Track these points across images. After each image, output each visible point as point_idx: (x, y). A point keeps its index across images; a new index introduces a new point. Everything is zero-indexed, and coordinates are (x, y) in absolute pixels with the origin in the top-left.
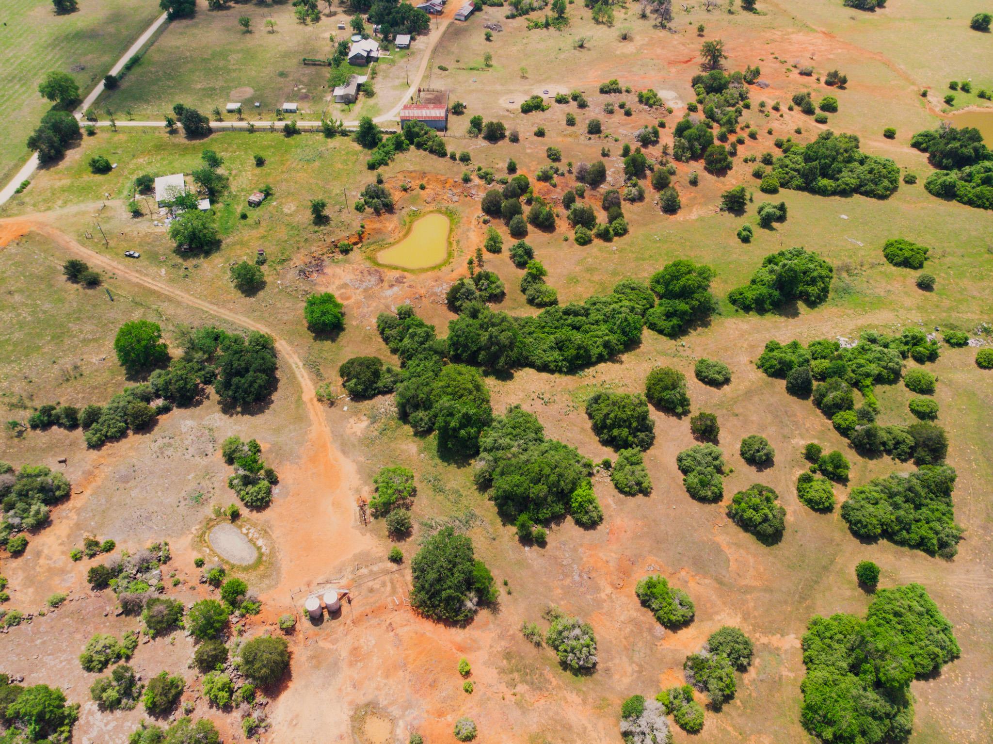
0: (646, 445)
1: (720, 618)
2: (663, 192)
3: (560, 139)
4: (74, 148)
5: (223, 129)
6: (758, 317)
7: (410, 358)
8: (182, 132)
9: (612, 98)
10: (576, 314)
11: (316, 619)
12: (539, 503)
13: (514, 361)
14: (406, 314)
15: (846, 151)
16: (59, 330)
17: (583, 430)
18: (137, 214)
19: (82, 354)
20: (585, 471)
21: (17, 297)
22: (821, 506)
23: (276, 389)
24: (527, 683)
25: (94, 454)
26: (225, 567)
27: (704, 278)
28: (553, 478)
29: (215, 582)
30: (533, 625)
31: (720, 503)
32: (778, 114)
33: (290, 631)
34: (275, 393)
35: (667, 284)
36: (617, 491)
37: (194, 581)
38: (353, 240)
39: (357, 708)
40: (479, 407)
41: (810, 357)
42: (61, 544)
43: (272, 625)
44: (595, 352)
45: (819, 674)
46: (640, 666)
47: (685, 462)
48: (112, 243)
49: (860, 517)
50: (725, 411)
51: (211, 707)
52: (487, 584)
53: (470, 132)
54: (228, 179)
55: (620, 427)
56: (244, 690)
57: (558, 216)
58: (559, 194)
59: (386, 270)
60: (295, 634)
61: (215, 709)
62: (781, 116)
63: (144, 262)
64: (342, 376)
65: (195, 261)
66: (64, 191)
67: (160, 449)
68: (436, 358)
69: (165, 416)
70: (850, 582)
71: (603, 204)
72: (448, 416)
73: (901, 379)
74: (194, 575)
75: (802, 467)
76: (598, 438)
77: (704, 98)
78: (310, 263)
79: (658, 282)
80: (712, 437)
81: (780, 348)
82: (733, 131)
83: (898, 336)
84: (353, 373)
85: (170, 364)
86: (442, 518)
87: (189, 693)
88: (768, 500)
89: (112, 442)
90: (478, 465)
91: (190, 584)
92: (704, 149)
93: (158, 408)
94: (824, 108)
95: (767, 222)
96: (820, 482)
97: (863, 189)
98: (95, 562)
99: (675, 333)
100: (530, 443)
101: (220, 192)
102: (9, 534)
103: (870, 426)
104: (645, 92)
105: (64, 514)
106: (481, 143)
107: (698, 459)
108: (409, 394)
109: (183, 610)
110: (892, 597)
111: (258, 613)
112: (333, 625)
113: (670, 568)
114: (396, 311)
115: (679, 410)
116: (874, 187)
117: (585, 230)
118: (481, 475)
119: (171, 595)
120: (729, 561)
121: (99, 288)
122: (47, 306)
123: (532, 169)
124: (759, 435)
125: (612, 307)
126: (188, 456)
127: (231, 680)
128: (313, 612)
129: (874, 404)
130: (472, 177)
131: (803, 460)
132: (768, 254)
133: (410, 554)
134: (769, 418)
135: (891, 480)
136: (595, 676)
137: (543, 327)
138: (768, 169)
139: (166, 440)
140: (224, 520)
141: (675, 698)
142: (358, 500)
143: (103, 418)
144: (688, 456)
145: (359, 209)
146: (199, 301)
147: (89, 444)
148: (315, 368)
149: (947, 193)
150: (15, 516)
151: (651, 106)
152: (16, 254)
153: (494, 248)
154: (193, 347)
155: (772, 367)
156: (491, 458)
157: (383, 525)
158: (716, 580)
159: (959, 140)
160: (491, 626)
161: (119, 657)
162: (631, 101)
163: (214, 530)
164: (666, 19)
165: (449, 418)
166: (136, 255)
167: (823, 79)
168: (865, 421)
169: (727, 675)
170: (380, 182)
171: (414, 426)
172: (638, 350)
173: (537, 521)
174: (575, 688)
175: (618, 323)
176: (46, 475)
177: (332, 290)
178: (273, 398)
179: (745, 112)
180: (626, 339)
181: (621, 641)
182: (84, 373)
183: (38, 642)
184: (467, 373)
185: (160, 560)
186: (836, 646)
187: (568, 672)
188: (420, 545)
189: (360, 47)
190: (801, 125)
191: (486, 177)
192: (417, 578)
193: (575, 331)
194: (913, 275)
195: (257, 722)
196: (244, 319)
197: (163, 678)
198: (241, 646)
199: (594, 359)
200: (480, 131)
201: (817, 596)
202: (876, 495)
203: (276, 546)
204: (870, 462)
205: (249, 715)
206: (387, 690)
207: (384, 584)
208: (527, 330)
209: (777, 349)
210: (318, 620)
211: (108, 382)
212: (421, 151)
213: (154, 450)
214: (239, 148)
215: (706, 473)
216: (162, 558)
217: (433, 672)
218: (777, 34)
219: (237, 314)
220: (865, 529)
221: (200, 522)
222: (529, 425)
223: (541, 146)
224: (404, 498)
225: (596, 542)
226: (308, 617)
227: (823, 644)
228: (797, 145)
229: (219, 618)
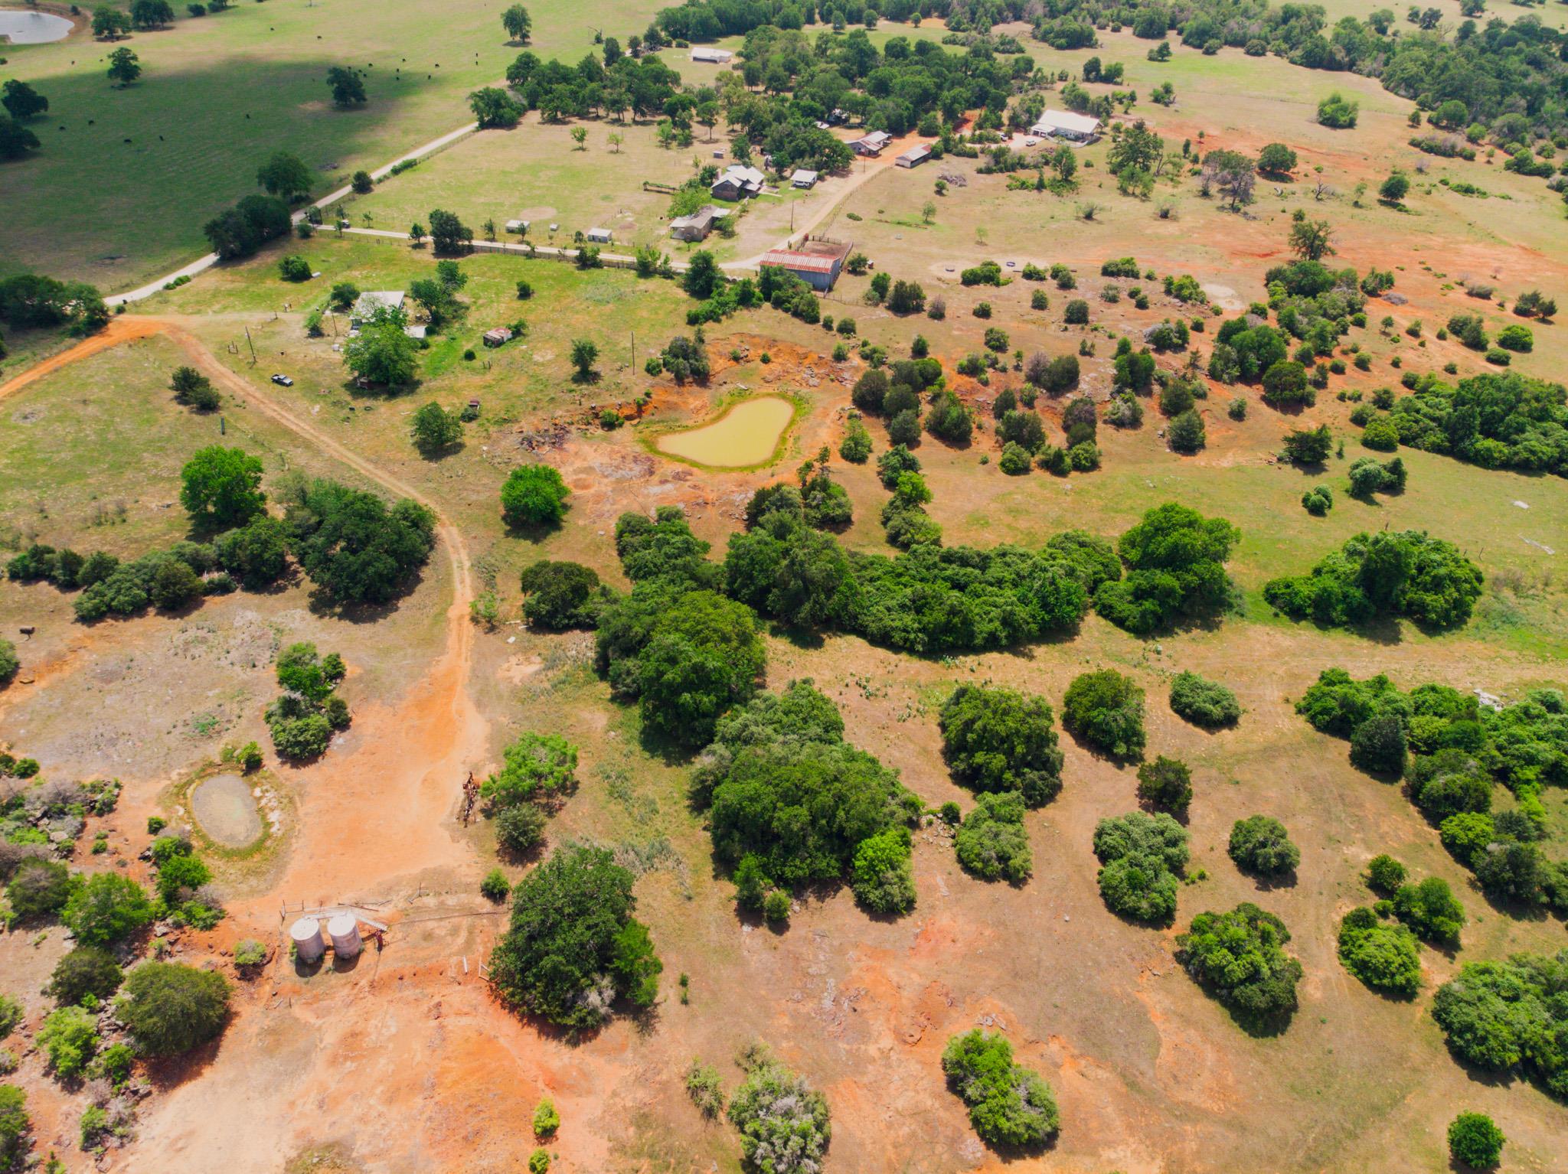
0: (1038, 797)
1: (1113, 1156)
2: (1175, 419)
3: (1014, 324)
4: (272, 249)
5: (491, 250)
6: (1317, 631)
7: (645, 577)
8: (431, 248)
9: (1123, 284)
10: (964, 561)
11: (307, 963)
13: (829, 617)
14: (668, 517)
15: (1536, 399)
16: (125, 459)
17: (926, 751)
18: (316, 332)
19: (140, 495)
20: (902, 814)
21: (91, 409)
22: (1386, 981)
23: (410, 593)
25: (81, 630)
26: (195, 842)
27: (1217, 541)
29: (162, 860)
31: (1165, 931)
32: (1416, 342)
33: (250, 972)
34: (407, 598)
35: (1146, 544)
36: (959, 866)
37: (131, 854)
38: (627, 412)
39: (308, 1148)
41: (1409, 709)
43: (224, 955)
44: (983, 628)
47: (1107, 839)
48: (261, 364)
49: (1473, 1019)
50: (1214, 772)
51: (46, 1074)
53: (868, 297)
54: (467, 308)
55: (991, 749)
56: (111, 1054)
57: (980, 427)
58: (989, 395)
59: (664, 460)
60: (259, 980)
61: (51, 1079)
62: (1422, 344)
63: (294, 393)
65: (369, 403)
66: (230, 295)
67: (187, 643)
69: (218, 599)
70: (1431, 1153)
71: (1064, 422)
74: (136, 843)
75: (1357, 899)
76: (948, 770)
77: (1283, 301)
78: (546, 431)
79: (1132, 543)
80: (1175, 807)
81: (1347, 682)
82: (1325, 353)
84: (540, 582)
85: (256, 523)
88: (1266, 938)
89: (116, 620)
90: (701, 763)
91: (122, 857)
92: (1263, 368)
93: (211, 582)
94: (1503, 343)
95: (1364, 488)
96: (1390, 933)
99: (1147, 628)
101: (448, 322)
103: (1520, 847)
104: (1176, 281)
106: (882, 313)
107: (1134, 835)
108: (617, 624)
111: (210, 927)
112: (333, 982)
113: (1029, 1030)
114: (655, 514)
115: (1121, 749)
117: (1021, 450)
119: (76, 865)
120: (1160, 1045)
121: (214, 416)
122: (126, 427)
123: (954, 354)
124: (1272, 817)
126: (224, 663)
127: (99, 1032)
128: (303, 945)
129: (1538, 814)
130: (849, 355)
131: (1363, 888)
134: (1304, 799)
135: (1555, 962)
137: (900, 575)
138: (1381, 414)
139: (200, 633)
140: (233, 769)
143: (116, 577)
144: (1117, 827)
145: (652, 370)
146: (350, 455)
147: (79, 613)
148: (488, 576)
151: (1184, 300)
152: (121, 358)
153: (855, 454)
154: (303, 504)
155: (1325, 711)
156: (728, 755)
157: (496, 831)
158: (1123, 1076)
160: (629, 1055)
162: (1153, 291)
164: (1241, 201)
166: (287, 381)
167: (1510, 307)
168: (1511, 836)
170: (699, 340)
171: (614, 685)
172: (1068, 645)
173: (781, 881)
175: (1036, 585)
177: (563, 469)
178: (401, 604)
179: (1353, 330)
180: (1047, 617)
182: (129, 521)
190: (1456, 360)
191: (872, 357)
192: (515, 926)
193: (953, 590)
195: (112, 1123)
199: (979, 641)
200: (882, 297)
201: (1348, 1164)
202: (1517, 982)
203: (298, 827)
204: (1516, 923)
205: (104, 1107)
206: (378, 1127)
207: (455, 931)
208: (868, 573)
209: (1341, 682)
210: (310, 966)
211: (158, 537)
212: (780, 313)
213: (176, 643)
214: (502, 274)
215: (1146, 864)
216: (98, 805)
217: (482, 1115)
218: (1437, 241)
219: (399, 480)
220: (1483, 1048)
221: (192, 765)
222: (817, 712)
223: (980, 329)
224: (550, 795)
225: (888, 946)
226: (295, 957)
228: (1444, 384)
229: (129, 912)
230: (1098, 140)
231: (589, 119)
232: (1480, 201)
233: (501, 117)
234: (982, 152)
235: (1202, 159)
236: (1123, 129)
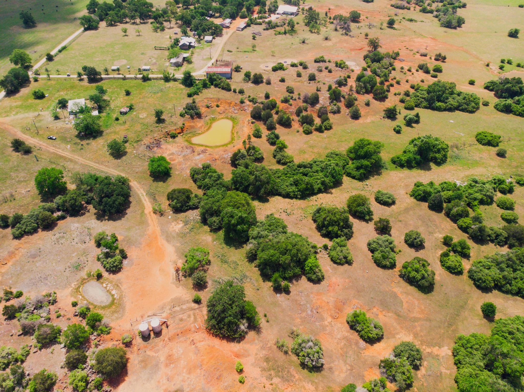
0: (349, 236)
1: (399, 336)
2: (351, 109)
3: (293, 83)
4: (25, 87)
5: (109, 78)
6: (409, 170)
7: (208, 189)
8: (86, 80)
9: (321, 64)
10: (305, 167)
11: (145, 337)
12: (285, 267)
13: (269, 192)
14: (206, 167)
15: (450, 88)
16: (4, 176)
17: (311, 229)
18: (57, 118)
19: (16, 189)
20: (313, 250)
22: (456, 271)
23: (129, 207)
24: (279, 377)
25: (16, 242)
26: (90, 306)
27: (377, 148)
28: (294, 251)
29: (83, 315)
30: (282, 340)
31: (394, 269)
32: (411, 73)
33: (128, 344)
34: (129, 209)
35: (356, 152)
36: (332, 262)
37: (70, 315)
38: (178, 131)
40: (249, 214)
41: (441, 190)
43: (117, 341)
44: (316, 187)
45: (466, 370)
46: (351, 366)
47: (372, 246)
48: (41, 132)
49: (481, 276)
50: (393, 219)
52: (254, 314)
53: (244, 80)
54: (109, 101)
55: (333, 225)
56: (95, 381)
57: (293, 120)
58: (294, 109)
59: (196, 147)
60: (132, 346)
62: (413, 74)
63: (58, 142)
64: (168, 200)
65: (88, 141)
66: (17, 108)
68: (224, 189)
69: (62, 221)
70: (478, 315)
71: (318, 115)
72: (230, 217)
73: (494, 202)
74: (70, 311)
75: (442, 249)
76: (319, 234)
77: (371, 65)
78: (153, 142)
79: (351, 152)
80: (387, 232)
81: (423, 185)
82: (387, 81)
83: (489, 180)
84: (174, 196)
85: (67, 193)
86: (226, 278)
87: (60, 384)
88: (424, 266)
89: (28, 236)
90: (249, 247)
91: (67, 317)
92: (372, 88)
93: (58, 216)
94: (435, 70)
95: (410, 123)
96: (454, 257)
97: (461, 108)
98: (9, 304)
99: (362, 178)
100: (280, 234)
101: (105, 107)
103: (481, 225)
104: (339, 62)
106: (250, 85)
107: (380, 243)
108: (207, 207)
109: (61, 332)
110: (506, 322)
111: (109, 333)
112: (156, 341)
113: (367, 307)
114: (201, 167)
115: (367, 217)
116: (466, 107)
117: (308, 126)
118: (250, 251)
119: (56, 323)
120: (403, 302)
121: (31, 155)
123: (278, 96)
124: (416, 230)
125: (325, 163)
127: (88, 375)
128: (143, 332)
129: (481, 214)
130: (245, 101)
131: (442, 245)
132: (411, 139)
133: (206, 298)
134: (420, 223)
135: (496, 256)
136: (322, 372)
137: (286, 174)
138: (408, 98)
139: (61, 235)
140: (92, 279)
141: (375, 386)
142: (175, 267)
143: (24, 221)
144: (374, 242)
145: (182, 115)
146: (88, 161)
147: (14, 236)
148: (153, 196)
149: (507, 110)
151: (342, 68)
153: (258, 135)
154: (81, 183)
155: (419, 195)
156: (256, 243)
157: (190, 281)
158: (396, 313)
159: (511, 83)
160: (256, 341)
161: (16, 361)
162: (332, 66)
163: (85, 285)
164: (348, 31)
165: (230, 219)
166: (54, 138)
167: (433, 58)
168: (477, 223)
169: (408, 370)
170: (194, 102)
171: (210, 226)
172: (341, 187)
173: (285, 278)
174: (310, 380)
175: (329, 171)
177: (165, 155)
178: (127, 212)
179: (393, 72)
180: (334, 180)
181: (338, 351)
182: (16, 199)
184: (242, 197)
185: (50, 303)
187: (306, 370)
188: (212, 293)
189: (185, 40)
190: (423, 78)
191: (253, 101)
192: (210, 311)
193: (304, 176)
194: (494, 150)
196: (113, 171)
197: (42, 373)
199: (316, 191)
200: (249, 79)
201: (459, 323)
202: (489, 263)
203: (124, 294)
204: (482, 247)
206: (189, 382)
207: (189, 316)
208: (277, 175)
209: (421, 185)
210: (147, 338)
211: (30, 203)
212: (217, 89)
213: (53, 240)
214: (117, 87)
215: (385, 251)
216: (51, 301)
217: (219, 370)
218: (407, 38)
219: (109, 168)
220: (485, 284)
221: (78, 281)
222: (279, 224)
223: (283, 86)
224: (203, 266)
225: (321, 291)
226: (141, 336)
227: (467, 351)
228: (423, 86)
229: (83, 335)
230: (298, 14)
231: (124, 23)
232: (415, 23)
233: (92, 26)
234: (263, 22)
235: (332, 18)
236: (305, 9)
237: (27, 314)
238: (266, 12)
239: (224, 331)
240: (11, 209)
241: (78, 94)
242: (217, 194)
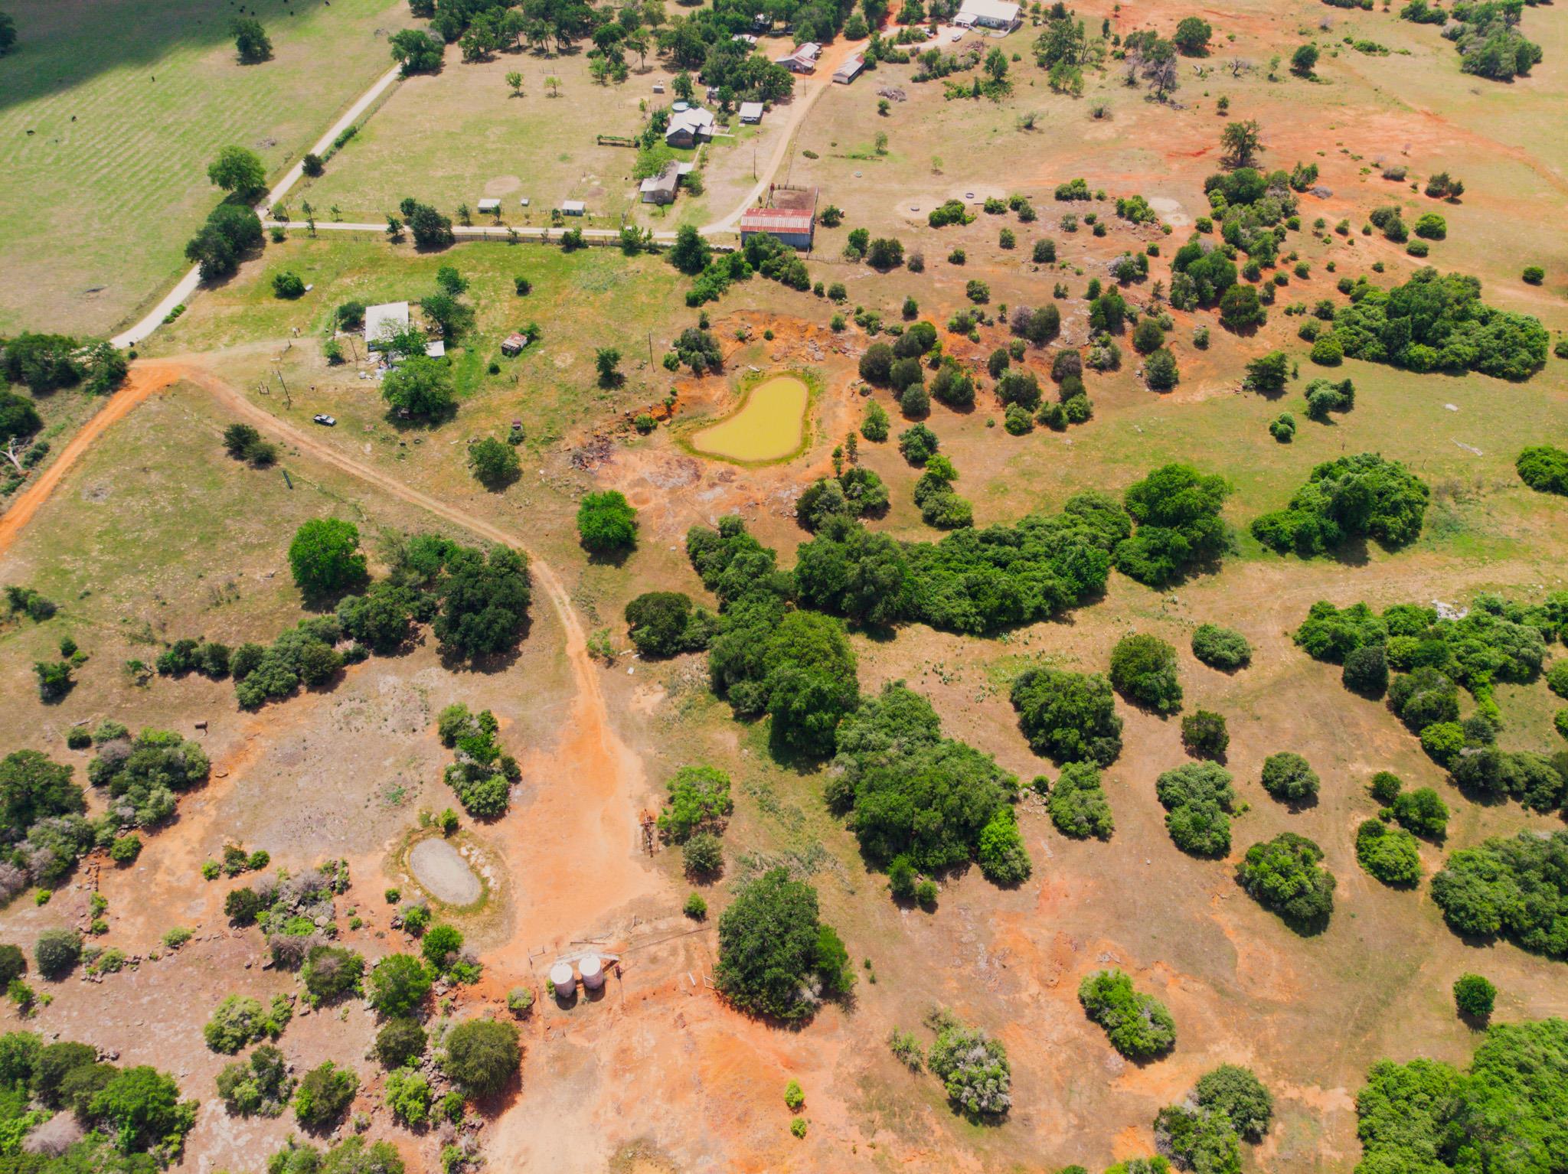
0: (1107, 758)
1: (1217, 1049)
2: (1150, 357)
3: (988, 268)
4: (251, 260)
5: (472, 238)
6: (1300, 562)
7: (734, 597)
8: (411, 240)
9: (1075, 207)
10: (1002, 541)
11: (565, 999)
12: (927, 841)
13: (898, 612)
14: (730, 530)
15: (1458, 301)
16: (209, 529)
17: (1005, 727)
18: (336, 359)
19: (241, 567)
20: (1005, 794)
21: (155, 477)
22: (1396, 877)
23: (526, 635)
24: (894, 1130)
25: (247, 717)
26: (431, 906)
27: (1213, 495)
28: (953, 801)
29: (415, 929)
30: (908, 1036)
31: (1225, 860)
32: (1345, 240)
33: (523, 1014)
34: (525, 642)
35: (1152, 502)
36: (1055, 829)
37: (384, 925)
38: (658, 413)
39: (621, 1147)
40: (839, 680)
41: (1385, 632)
42: (190, 852)
43: (496, 1002)
44: (1029, 603)
45: (1384, 1157)
46: (1081, 1117)
47: (1169, 790)
48: (296, 403)
49: (1465, 901)
50: (1238, 711)
51: (396, 1124)
52: (838, 964)
53: (848, 254)
54: (473, 313)
55: (1065, 725)
56: (447, 1101)
57: (979, 387)
58: (984, 353)
59: (705, 461)
60: (532, 1018)
61: (401, 1127)
62: (1351, 243)
63: (340, 432)
64: (628, 620)
65: (417, 434)
66: (233, 322)
67: (346, 716)
68: (775, 599)
69: (356, 668)
70: (1443, 1008)
71: (1054, 372)
72: (789, 691)
73: (1541, 676)
74: (382, 914)
75: (1366, 809)
76: (1028, 743)
77: (1224, 211)
78: (591, 444)
79: (1138, 499)
80: (1216, 752)
81: (1335, 614)
82: (1269, 265)
83: (1538, 605)
84: (645, 616)
85: (369, 588)
86: (771, 853)
87: (364, 1099)
88: (1306, 860)
89: (275, 702)
90: (833, 773)
91: (377, 929)
92: (1220, 291)
93: (347, 654)
94: (1422, 232)
95: (1319, 411)
96: (1395, 838)
97: (1485, 364)
98: (239, 883)
99: (1161, 582)
100: (918, 743)
101: (461, 331)
102: (115, 831)
103: (1488, 749)
104: (1128, 200)
105: (198, 807)
106: (864, 271)
107: (1192, 785)
108: (730, 653)
109: (363, 968)
110: (1515, 1038)
111: (476, 981)
112: (591, 1010)
113: (1137, 960)
114: (717, 524)
115: (1165, 704)
116: (1503, 361)
117: (1022, 411)
118: (837, 788)
119: (347, 944)
120: (1236, 956)
121: (272, 468)
122: (196, 493)
123: (942, 313)
124: (1296, 753)
125: (1060, 533)
127: (429, 1084)
128: (561, 986)
129: (1494, 713)
130: (846, 323)
131: (1368, 799)
132: (1320, 463)
133: (719, 907)
134: (1312, 727)
135: (1519, 842)
136: (1005, 1127)
137: (948, 561)
138: (1325, 327)
139: (355, 704)
140: (434, 832)
142: (642, 815)
143: (265, 664)
144: (1176, 779)
145: (670, 365)
146: (418, 495)
147: (242, 702)
148: (588, 606)
150: (126, 804)
151: (1136, 222)
152: (158, 413)
153: (876, 434)
154: (404, 563)
155: (1320, 643)
156: (855, 763)
157: (679, 856)
158: (1214, 985)
160: (841, 1032)
161: (263, 1032)
162: (1105, 213)
164: (1166, 87)
165: (790, 695)
166: (331, 421)
167: (1423, 187)
168: (1478, 741)
169: (1227, 1145)
170: (704, 325)
171: (735, 705)
172: (1099, 605)
173: (924, 869)
174: (972, 1145)
175: (1069, 559)
176: (176, 745)
177: (621, 487)
178: (521, 648)
179: (1290, 235)
180: (1081, 586)
181: (1050, 1073)
182: (243, 595)
183: (145, 1000)
184: (823, 626)
185: (333, 888)
186: (1416, 1113)
187: (962, 1117)
188: (734, 893)
189: (684, 120)
190: (1383, 257)
191: (869, 324)
192: (727, 945)
193: (998, 569)
195: (464, 1154)
196: (485, 525)
197: (325, 1071)
198: (448, 1031)
199: (1027, 616)
200: (863, 252)
201: (1386, 1026)
202: (1494, 865)
203: (511, 879)
204: (1484, 809)
205: (453, 1142)
206: (669, 1121)
207: (674, 952)
208: (921, 563)
209: (1330, 614)
210: (568, 1000)
211: (276, 611)
212: (770, 280)
213: (337, 717)
214: (493, 266)
215: (1204, 809)
216: (337, 885)
217: (745, 1099)
218: (1349, 114)
219: (474, 517)
220: (1474, 922)
221: (398, 834)
222: (916, 713)
223: (957, 280)
224: (713, 817)
225: (1018, 910)
226: (553, 995)
227: (1394, 1107)
228: (1375, 290)
229: (416, 984)
230: (1019, 25)
231: (512, 51)
232: (1382, 60)
233: (426, 61)
234: (913, 55)
235: (1123, 41)
236: (1042, 9)
237: (282, 915)
238: (924, 16)
239: (761, 999)
240: (231, 625)
241: (391, 286)
242: (758, 617)
